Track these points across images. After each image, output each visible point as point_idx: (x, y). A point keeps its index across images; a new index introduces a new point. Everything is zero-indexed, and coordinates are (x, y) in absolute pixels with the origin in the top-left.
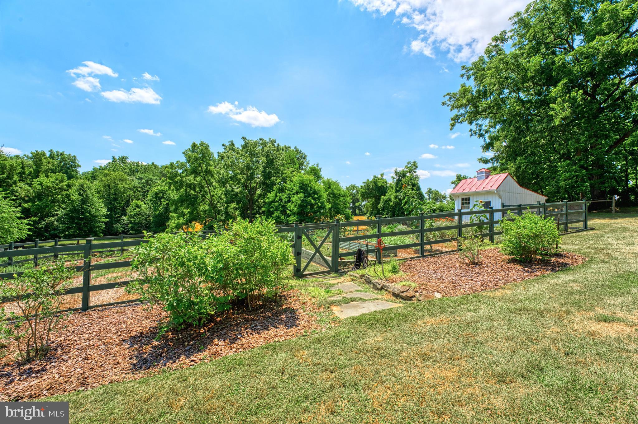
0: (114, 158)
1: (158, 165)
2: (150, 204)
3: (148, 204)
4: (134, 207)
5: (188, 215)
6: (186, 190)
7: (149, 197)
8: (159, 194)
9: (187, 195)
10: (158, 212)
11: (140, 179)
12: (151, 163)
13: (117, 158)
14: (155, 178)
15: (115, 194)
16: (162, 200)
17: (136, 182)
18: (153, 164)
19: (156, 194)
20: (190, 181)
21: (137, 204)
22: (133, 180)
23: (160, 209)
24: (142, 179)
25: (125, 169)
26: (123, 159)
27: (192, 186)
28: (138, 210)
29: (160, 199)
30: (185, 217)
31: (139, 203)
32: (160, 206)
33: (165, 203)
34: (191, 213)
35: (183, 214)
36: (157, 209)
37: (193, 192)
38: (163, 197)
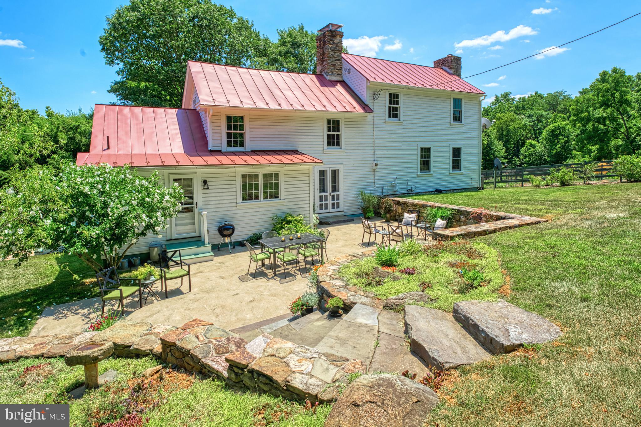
0: (497, 97)
1: (543, 93)
2: (545, 142)
3: (542, 143)
4: (528, 147)
5: (596, 152)
6: (594, 125)
7: (544, 135)
8: (555, 131)
9: (595, 130)
10: (555, 151)
11: (530, 116)
12: (534, 94)
13: (500, 96)
14: (546, 113)
15: (507, 136)
16: (559, 138)
17: (526, 121)
18: (536, 93)
19: (552, 131)
20: (598, 114)
21: (531, 144)
22: (523, 118)
23: (557, 147)
24: (533, 116)
25: (511, 107)
26: (506, 96)
27: (601, 121)
28: (532, 149)
29: (556, 136)
30: (592, 154)
31: (534, 142)
32: (556, 145)
33: (563, 141)
34: (600, 150)
35: (590, 152)
36: (555, 148)
37: (602, 127)
38: (560, 134)
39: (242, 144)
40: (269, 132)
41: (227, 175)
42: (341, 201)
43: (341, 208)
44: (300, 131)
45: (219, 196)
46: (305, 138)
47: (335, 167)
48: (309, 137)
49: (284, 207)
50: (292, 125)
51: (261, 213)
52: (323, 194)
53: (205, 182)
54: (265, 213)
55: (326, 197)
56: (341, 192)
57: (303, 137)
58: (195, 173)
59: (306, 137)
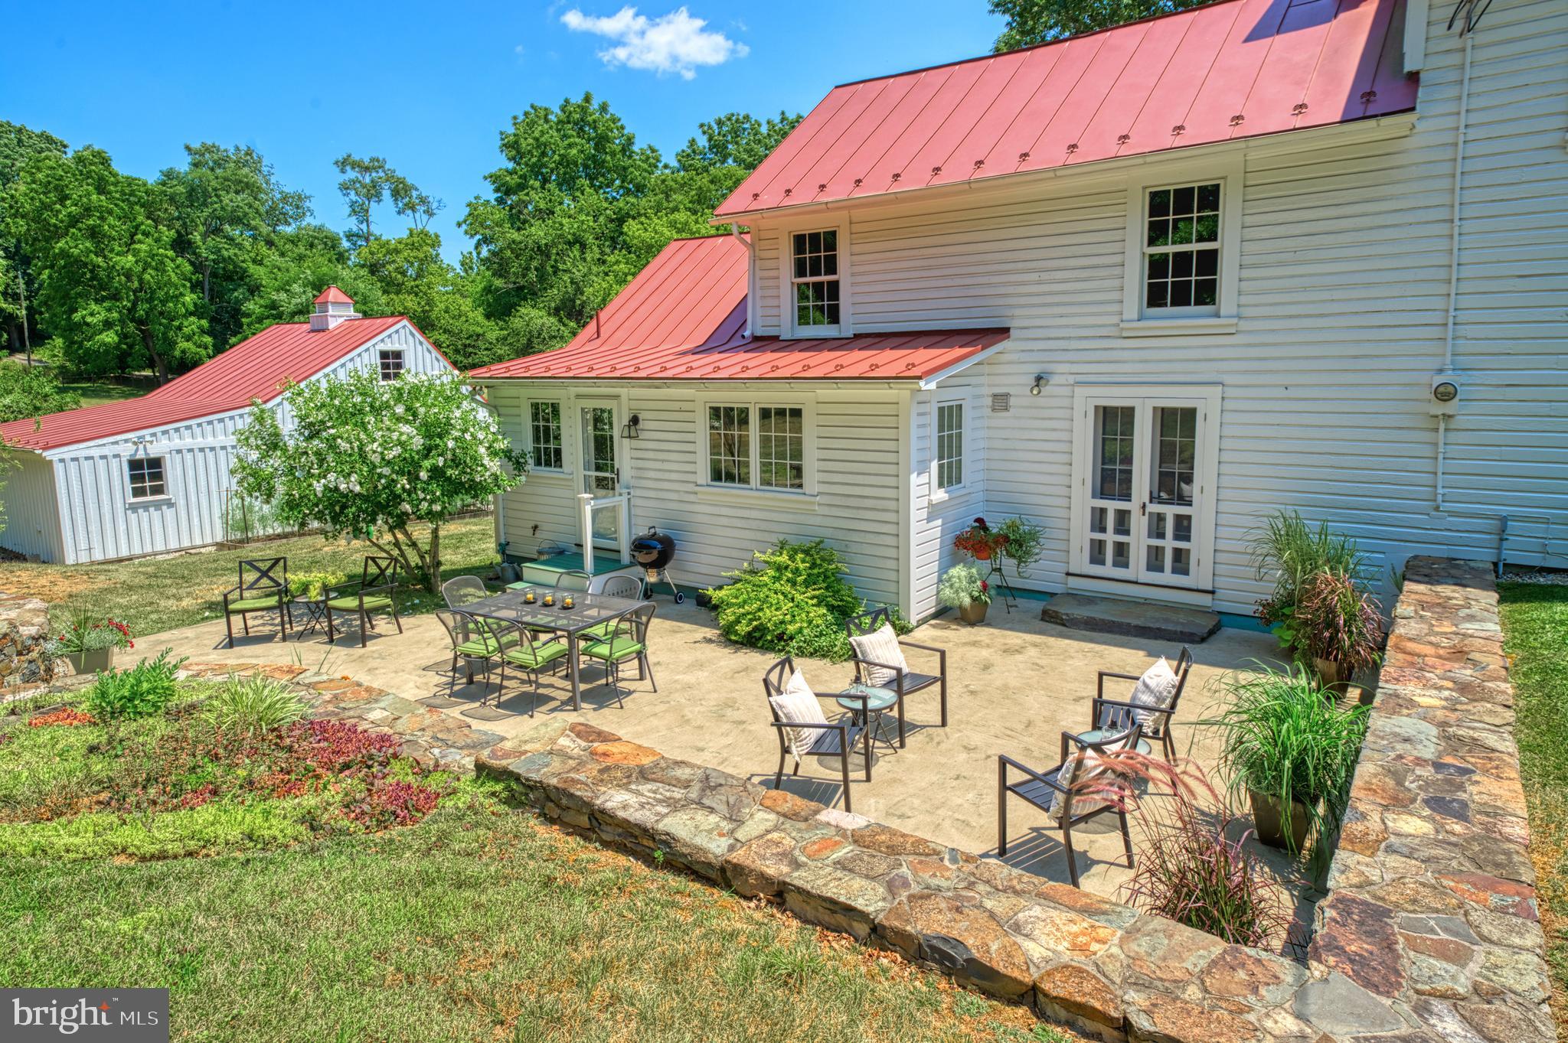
39: (834, 317)
40: (908, 270)
41: (676, 406)
42: (1200, 546)
43: (1200, 575)
44: (1022, 255)
45: (663, 461)
46: (1039, 283)
47: (1177, 398)
48: (1059, 275)
49: (818, 521)
50: (990, 235)
51: (754, 525)
52: (1112, 506)
53: (635, 421)
54: (764, 526)
55: (1123, 517)
56: (1202, 509)
57: (1034, 277)
58: (617, 397)
59: (1045, 276)
